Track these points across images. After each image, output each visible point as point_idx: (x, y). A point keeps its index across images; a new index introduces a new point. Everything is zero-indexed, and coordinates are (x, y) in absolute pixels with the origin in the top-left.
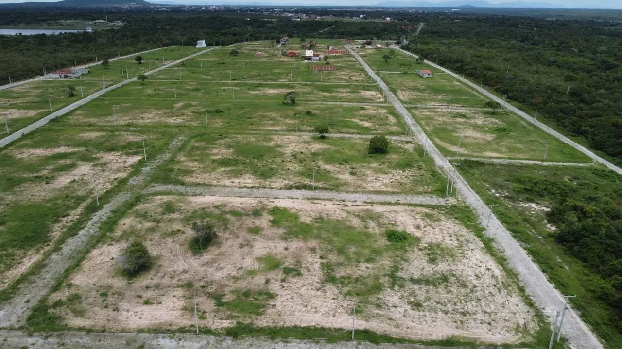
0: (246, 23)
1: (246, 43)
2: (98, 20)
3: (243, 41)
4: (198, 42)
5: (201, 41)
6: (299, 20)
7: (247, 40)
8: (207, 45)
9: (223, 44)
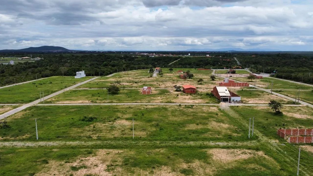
0: (121, 58)
1: (123, 72)
2: (25, 57)
3: (121, 71)
4: (77, 73)
5: (80, 72)
6: (154, 56)
7: (124, 70)
8: (86, 75)
9: (102, 74)
